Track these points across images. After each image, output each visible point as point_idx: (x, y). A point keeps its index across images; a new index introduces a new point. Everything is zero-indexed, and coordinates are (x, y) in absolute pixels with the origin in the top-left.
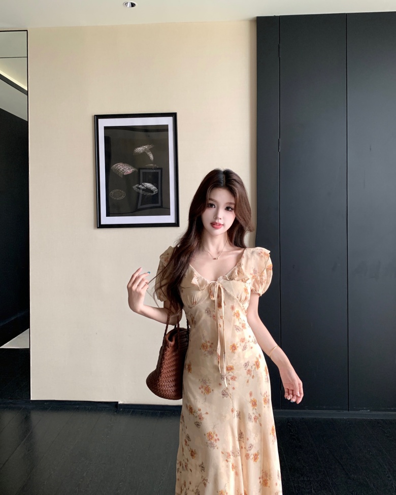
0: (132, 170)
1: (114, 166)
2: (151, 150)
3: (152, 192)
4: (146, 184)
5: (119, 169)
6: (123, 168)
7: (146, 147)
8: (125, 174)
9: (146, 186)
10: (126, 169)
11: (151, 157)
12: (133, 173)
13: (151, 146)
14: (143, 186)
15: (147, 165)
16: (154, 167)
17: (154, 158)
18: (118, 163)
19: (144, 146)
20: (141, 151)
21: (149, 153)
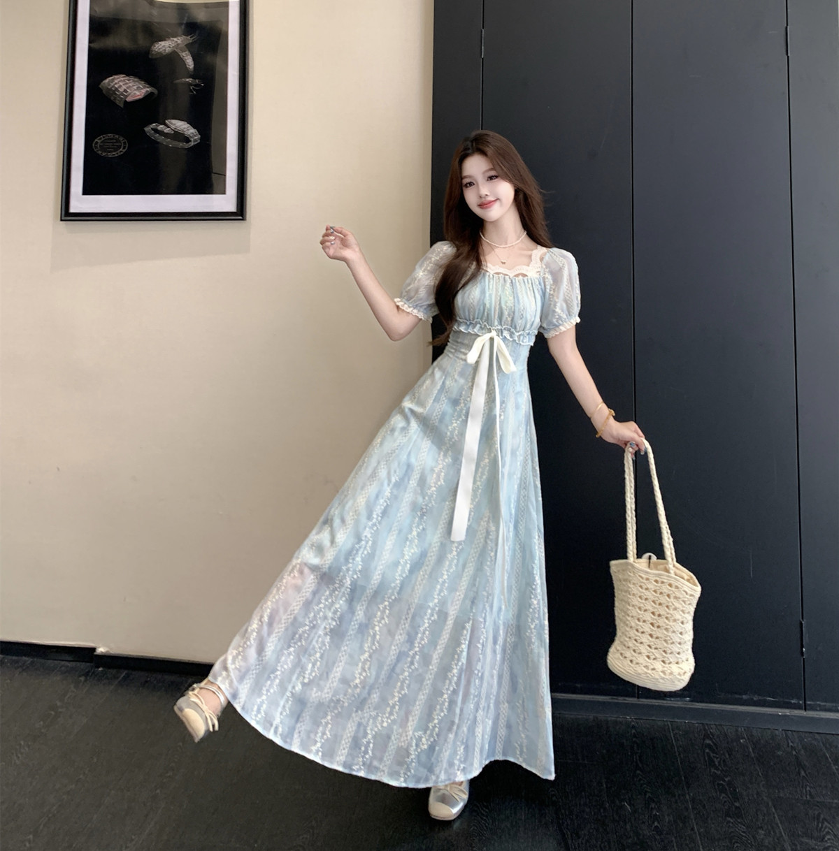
0: (144, 91)
1: (107, 81)
2: (189, 47)
3: (187, 140)
4: (173, 121)
5: (117, 89)
7: (179, 42)
8: (129, 99)
9: (173, 127)
10: (131, 89)
11: (190, 62)
12: (148, 97)
13: (189, 39)
14: (168, 127)
15: (178, 81)
16: (195, 85)
17: (195, 64)
18: (116, 74)
19: (175, 39)
20: (168, 50)
21: (184, 54)
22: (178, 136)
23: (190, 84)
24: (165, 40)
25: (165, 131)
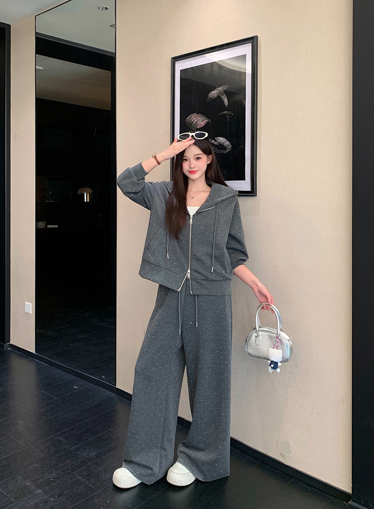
0: (205, 122)
1: (188, 118)
4: (219, 138)
7: (221, 90)
10: (199, 120)
11: (226, 101)
12: (207, 124)
13: (226, 87)
14: (216, 141)
15: (220, 114)
16: (229, 115)
17: (228, 102)
18: (192, 114)
19: (219, 89)
20: (216, 96)
21: (223, 97)
22: (221, 146)
23: (226, 115)
24: (214, 90)
25: (215, 144)
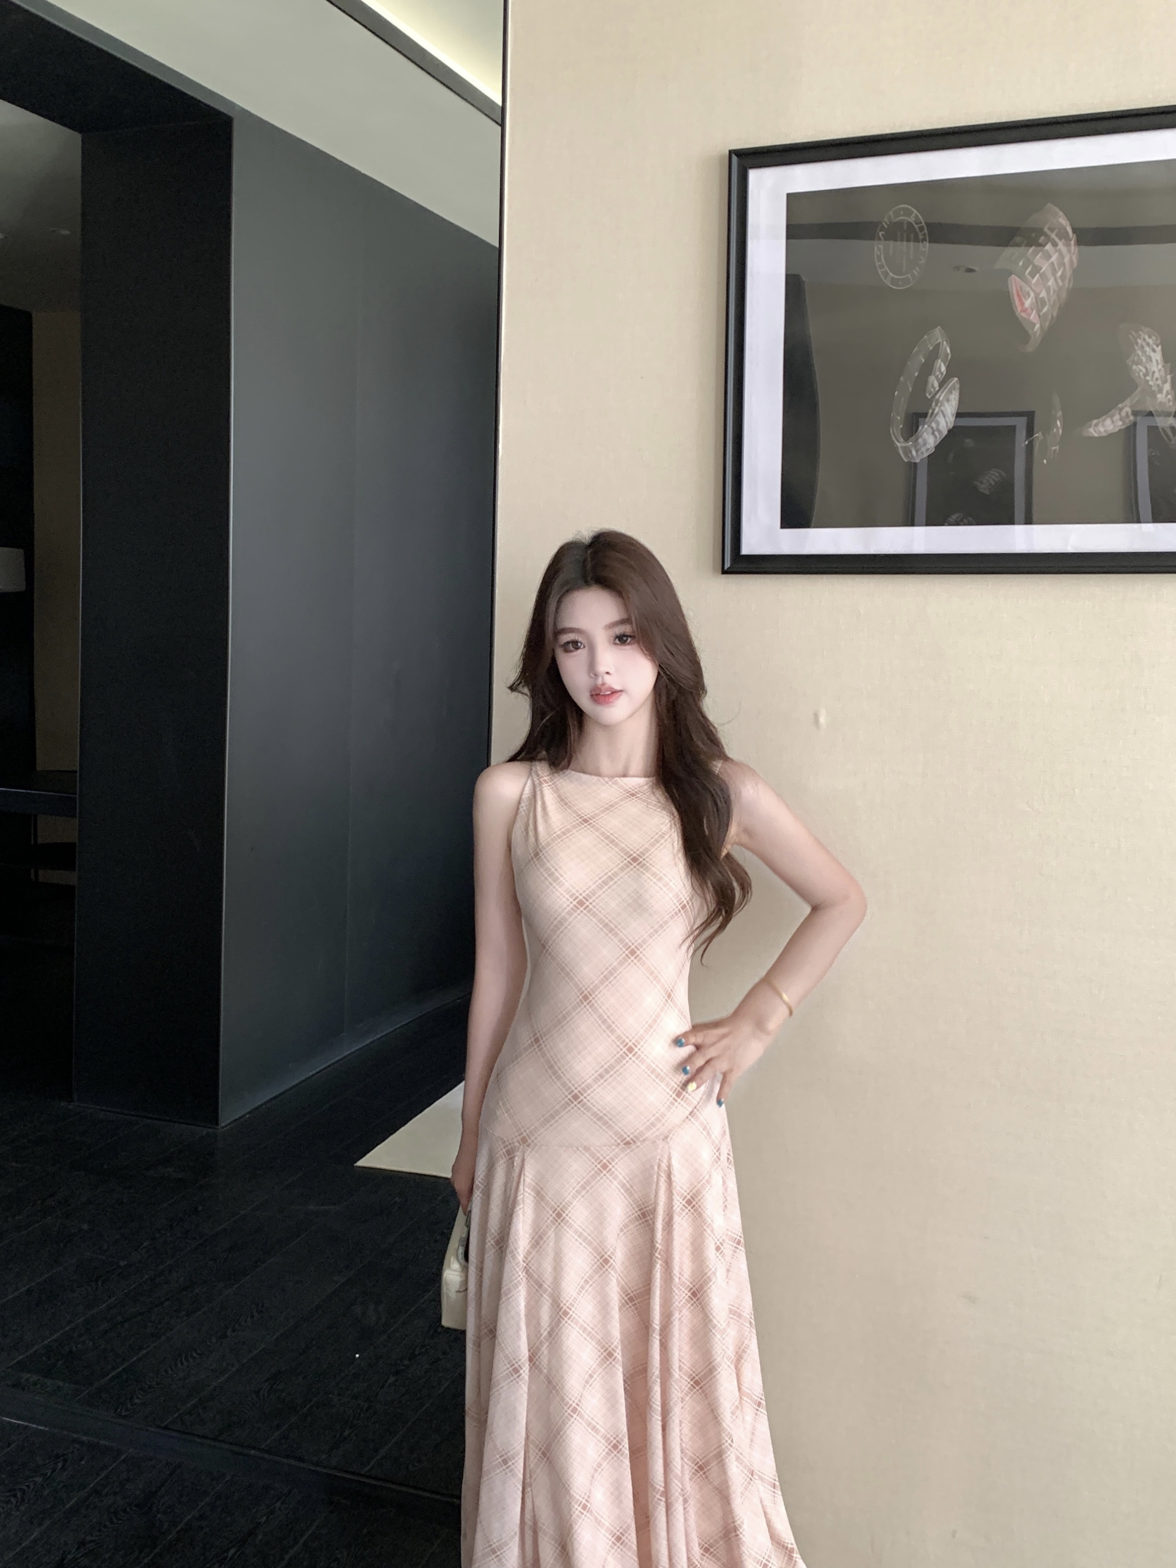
6: (1045, 267)
